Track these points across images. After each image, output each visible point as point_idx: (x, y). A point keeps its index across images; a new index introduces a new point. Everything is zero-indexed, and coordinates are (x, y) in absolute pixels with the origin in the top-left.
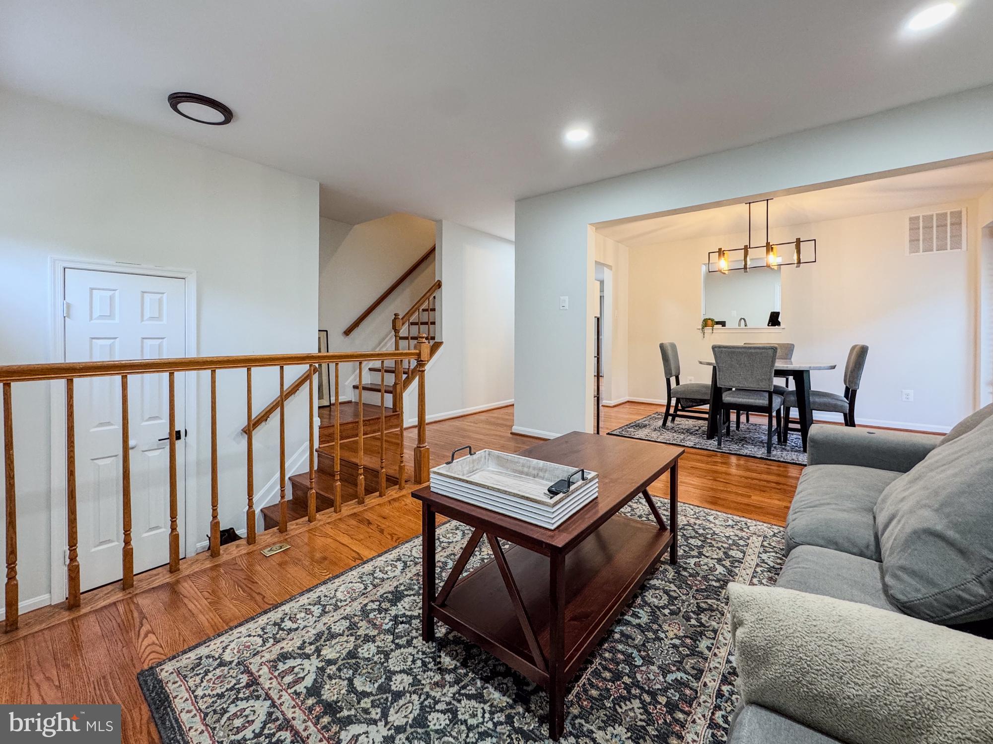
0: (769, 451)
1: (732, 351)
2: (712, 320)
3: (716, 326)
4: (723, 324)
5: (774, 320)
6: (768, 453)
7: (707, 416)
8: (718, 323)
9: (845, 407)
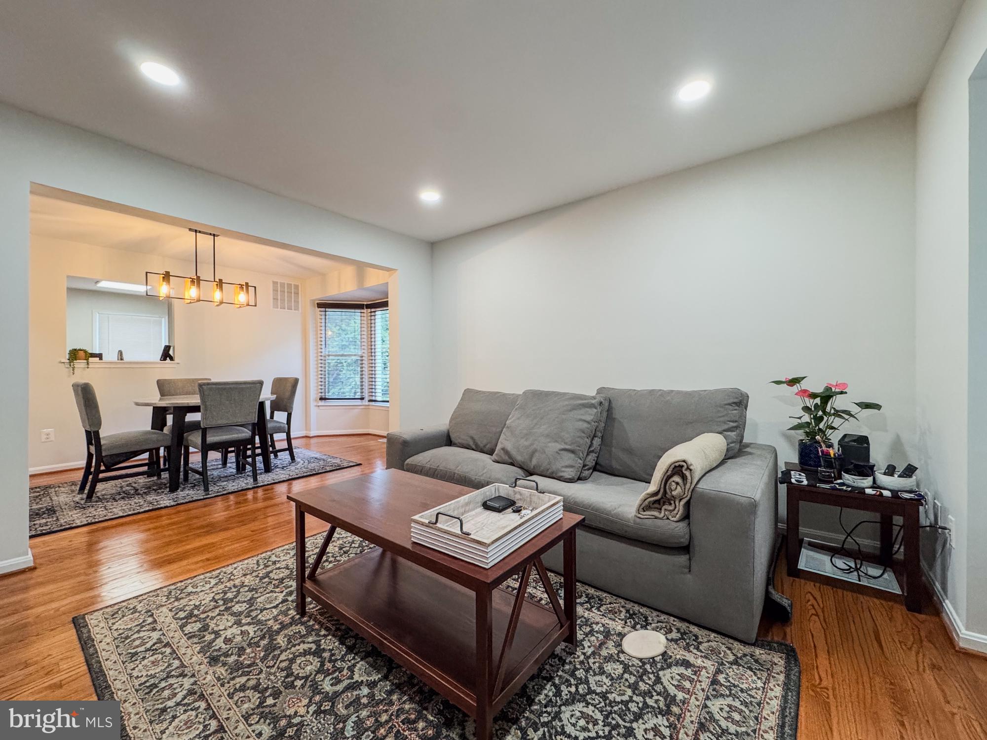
0: (255, 480)
1: (222, 388)
2: (85, 351)
3: (91, 360)
4: (100, 356)
5: (166, 355)
6: (254, 481)
7: (145, 468)
8: (93, 355)
9: (284, 427)
